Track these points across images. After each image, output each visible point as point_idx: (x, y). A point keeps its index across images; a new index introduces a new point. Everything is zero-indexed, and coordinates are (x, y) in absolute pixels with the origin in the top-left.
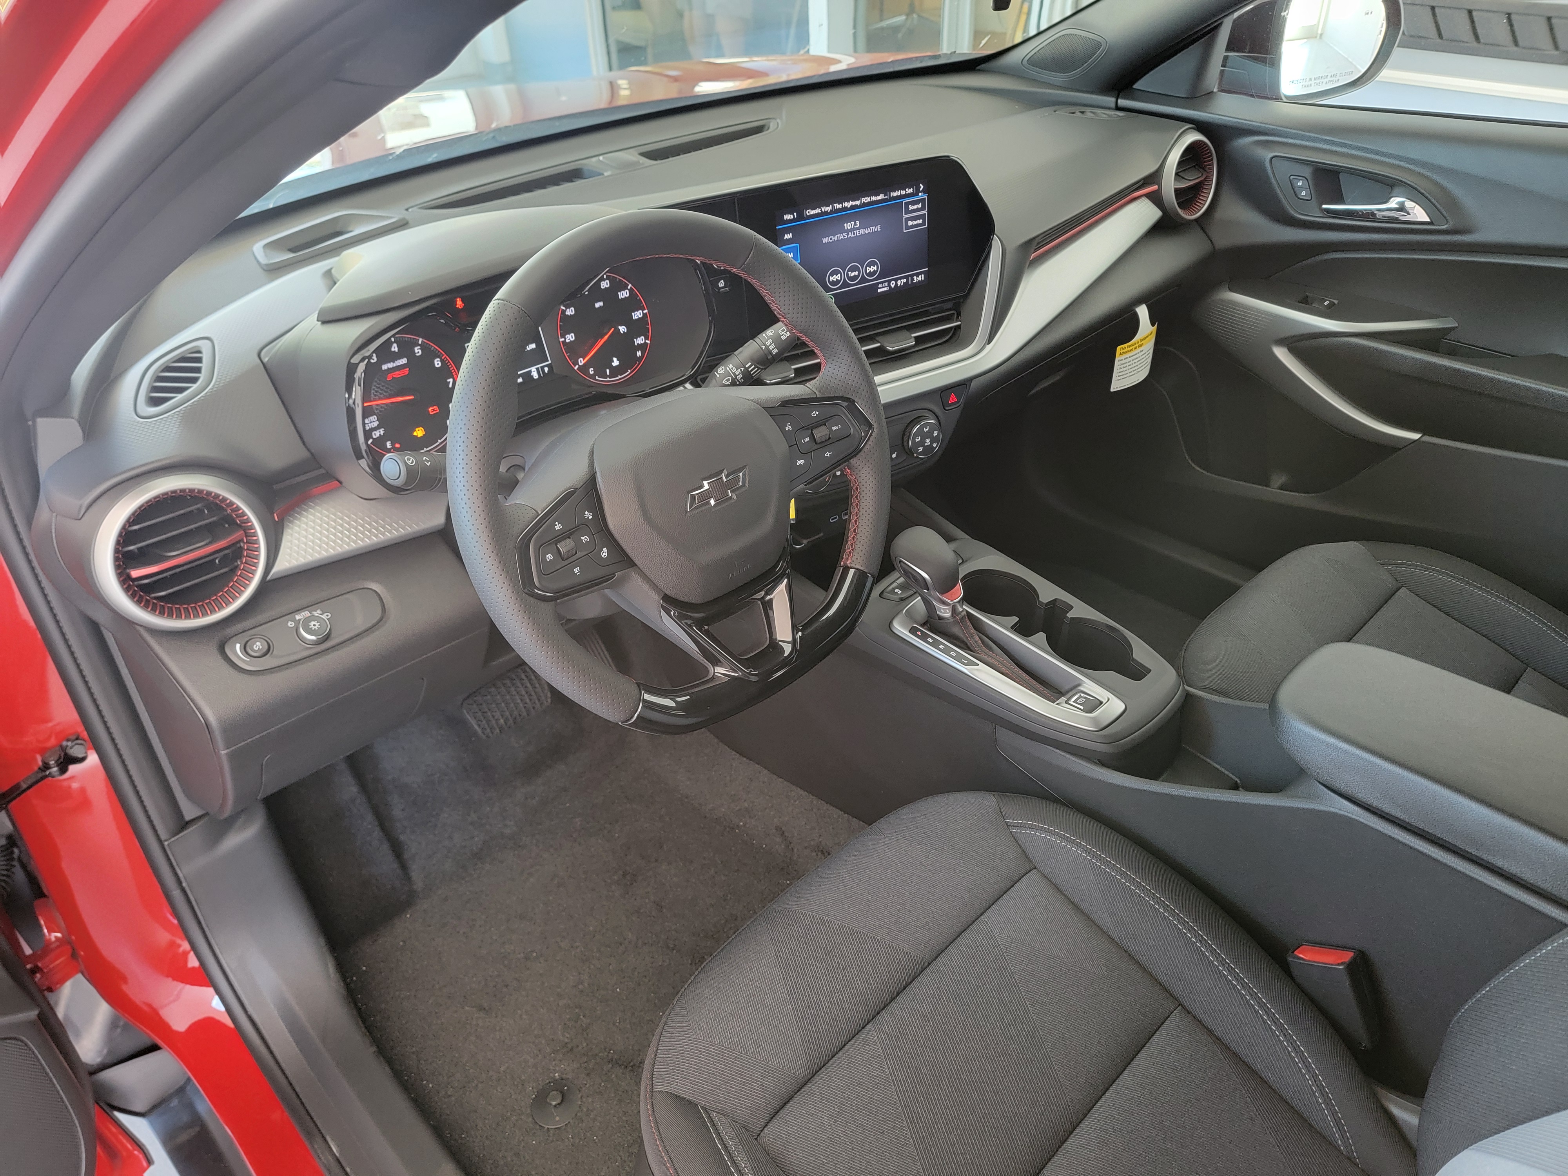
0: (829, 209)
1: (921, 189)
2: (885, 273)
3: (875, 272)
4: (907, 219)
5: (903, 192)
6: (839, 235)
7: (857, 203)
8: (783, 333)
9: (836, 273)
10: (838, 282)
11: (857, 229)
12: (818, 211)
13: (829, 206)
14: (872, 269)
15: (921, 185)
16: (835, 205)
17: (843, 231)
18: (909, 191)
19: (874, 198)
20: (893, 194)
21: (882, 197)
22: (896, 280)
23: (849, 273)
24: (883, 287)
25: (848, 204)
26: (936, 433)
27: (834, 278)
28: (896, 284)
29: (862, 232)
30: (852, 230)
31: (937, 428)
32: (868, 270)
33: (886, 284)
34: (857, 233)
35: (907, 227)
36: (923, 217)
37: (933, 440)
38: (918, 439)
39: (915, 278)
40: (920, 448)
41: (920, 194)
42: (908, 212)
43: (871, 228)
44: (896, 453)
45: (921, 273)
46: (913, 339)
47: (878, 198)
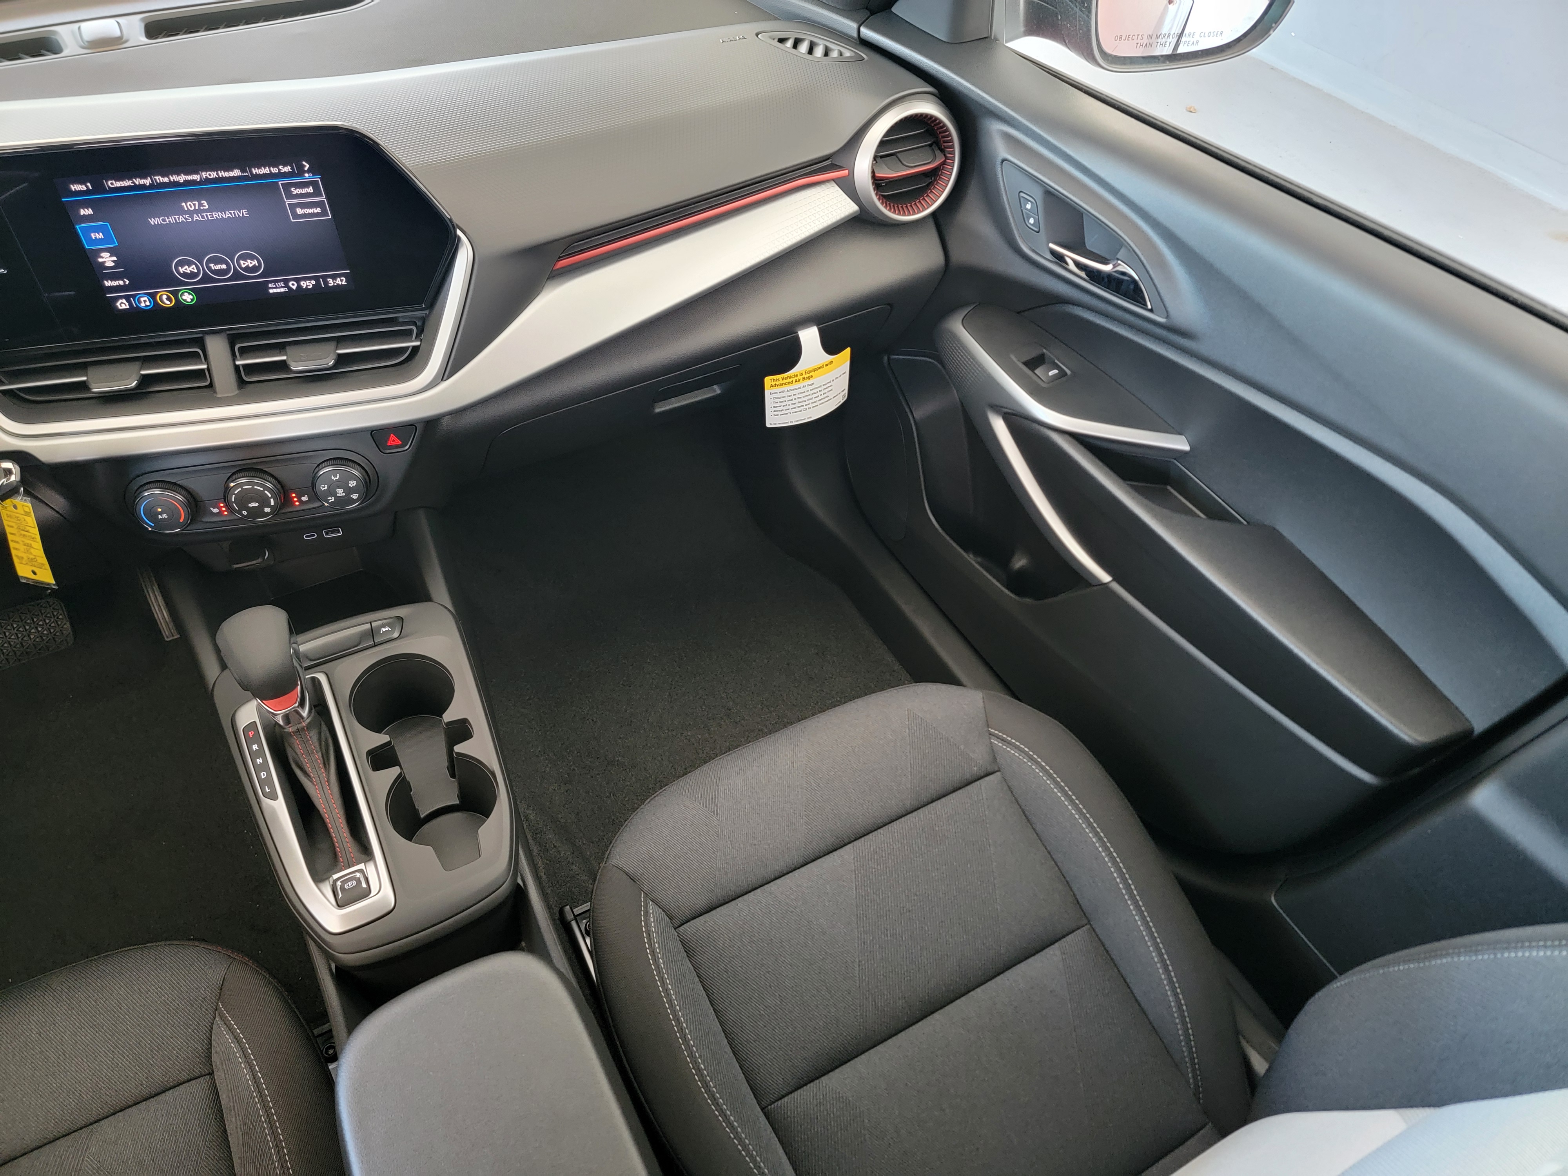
0: (147, 182)
1: (306, 169)
2: (275, 270)
3: (254, 269)
4: (293, 207)
5: (275, 170)
6: (176, 217)
7: (196, 177)
9: (189, 263)
10: (192, 275)
11: (205, 211)
12: (127, 183)
13: (147, 179)
14: (251, 263)
15: (304, 163)
16: (157, 178)
17: (183, 212)
18: (287, 169)
19: (224, 174)
20: (255, 171)
21: (236, 173)
22: (297, 281)
23: (212, 265)
24: (276, 288)
25: (182, 178)
26: (352, 483)
27: (186, 269)
28: (299, 287)
29: (217, 215)
30: (196, 212)
31: (354, 477)
32: (244, 264)
33: (282, 284)
34: (209, 216)
35: (296, 216)
36: (320, 204)
37: (349, 491)
38: (324, 487)
39: (330, 280)
40: (330, 498)
41: (307, 175)
42: (290, 196)
43: (232, 212)
44: (306, 496)
45: (340, 275)
46: (335, 357)
47: (231, 174)
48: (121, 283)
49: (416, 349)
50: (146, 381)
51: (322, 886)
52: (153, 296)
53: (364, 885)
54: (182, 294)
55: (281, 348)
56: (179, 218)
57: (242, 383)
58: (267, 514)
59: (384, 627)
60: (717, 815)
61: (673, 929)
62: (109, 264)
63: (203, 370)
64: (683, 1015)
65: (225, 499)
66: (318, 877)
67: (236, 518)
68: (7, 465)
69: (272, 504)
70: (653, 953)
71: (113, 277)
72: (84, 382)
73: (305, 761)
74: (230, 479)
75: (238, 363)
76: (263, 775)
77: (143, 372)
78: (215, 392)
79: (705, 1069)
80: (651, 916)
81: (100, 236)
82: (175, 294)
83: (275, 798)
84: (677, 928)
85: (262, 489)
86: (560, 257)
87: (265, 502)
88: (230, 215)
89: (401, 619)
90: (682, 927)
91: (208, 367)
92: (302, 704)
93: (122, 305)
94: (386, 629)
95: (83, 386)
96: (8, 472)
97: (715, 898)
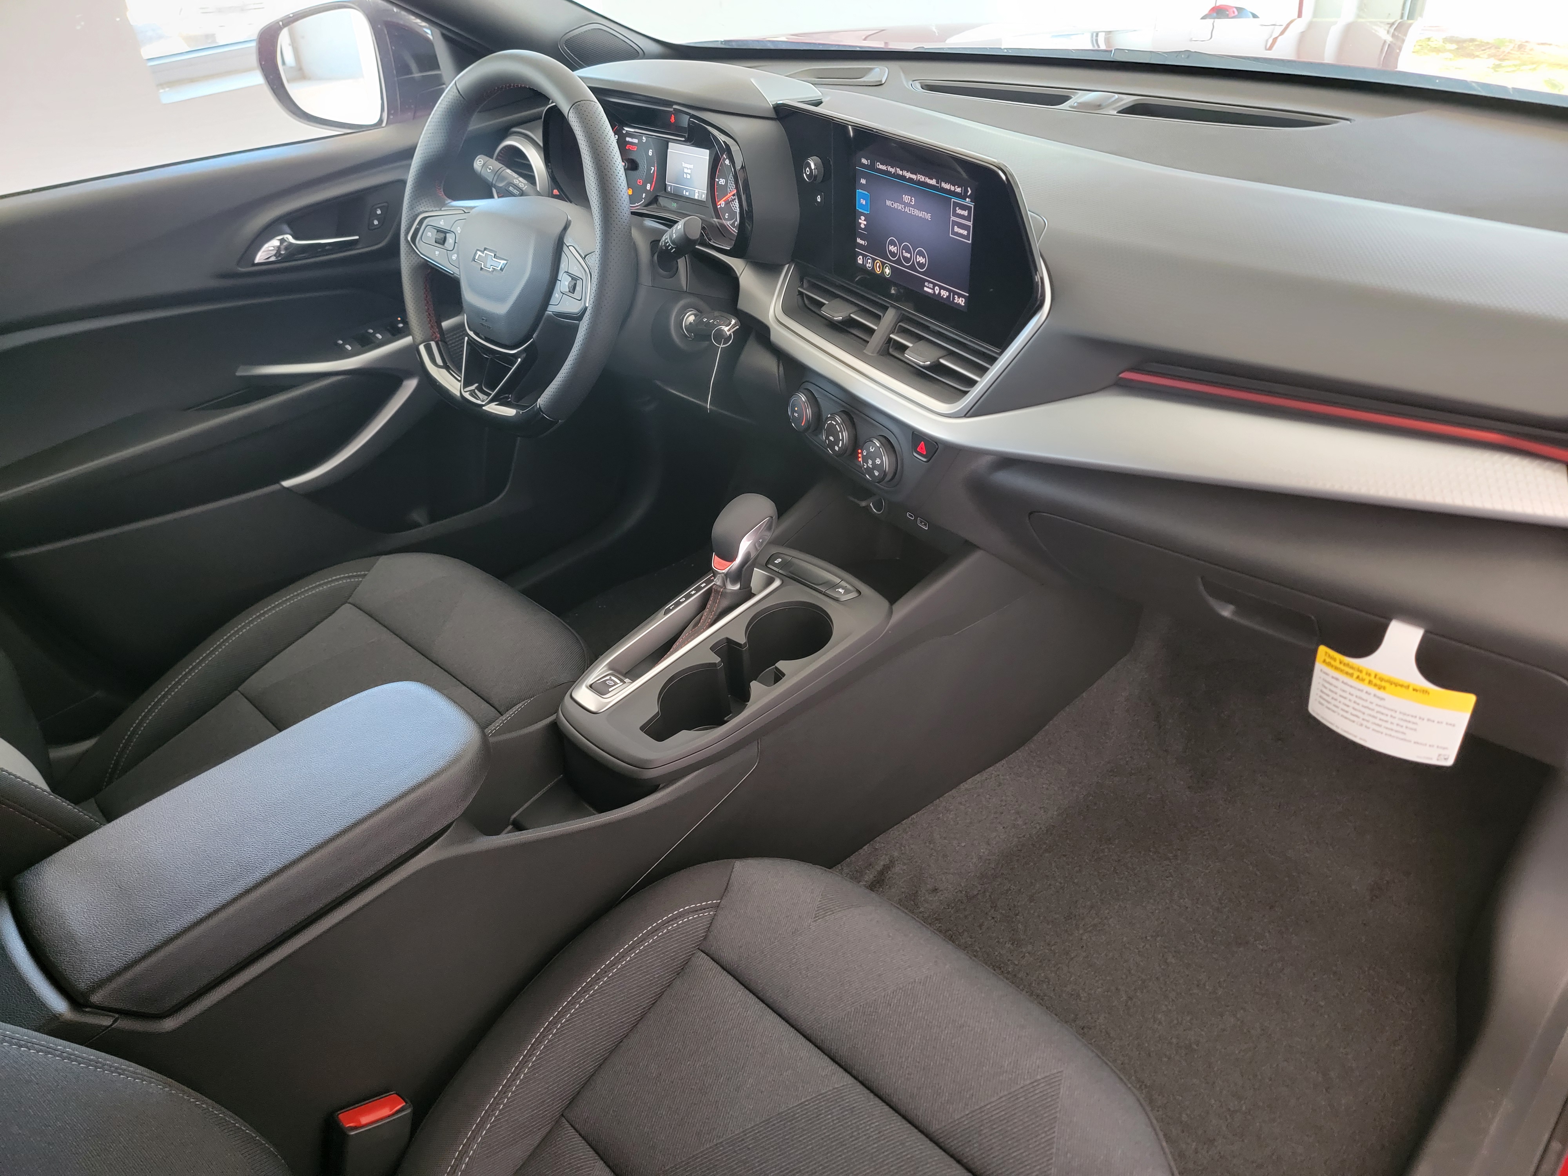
0: (893, 171)
1: (969, 194)
2: (932, 271)
3: (921, 265)
4: (954, 223)
5: (952, 188)
7: (915, 177)
9: (895, 245)
10: (894, 255)
11: (912, 206)
12: (885, 168)
13: (894, 168)
14: (921, 260)
15: (969, 189)
16: (898, 169)
17: (902, 201)
18: (959, 190)
20: (943, 185)
21: (933, 182)
22: (940, 288)
23: (904, 251)
24: (928, 287)
25: (908, 175)
26: (878, 461)
27: (893, 249)
29: (917, 212)
30: (908, 205)
32: (919, 259)
33: (932, 286)
34: (913, 211)
35: (953, 232)
36: (968, 228)
38: (865, 452)
39: (957, 298)
40: (864, 464)
41: (967, 199)
42: (955, 213)
43: (924, 213)
45: (963, 296)
46: (934, 362)
47: (931, 182)
48: (864, 243)
49: (967, 380)
50: (847, 321)
51: (603, 672)
53: (611, 690)
55: (912, 336)
56: (899, 206)
57: (882, 351)
58: (835, 450)
59: (845, 589)
60: (815, 921)
61: (695, 946)
62: (862, 226)
63: (871, 329)
66: (610, 665)
69: (840, 446)
71: (862, 237)
72: (822, 303)
73: (705, 613)
75: (891, 335)
77: (850, 314)
78: (865, 348)
81: (864, 203)
82: (883, 265)
84: (698, 949)
85: (839, 430)
87: (836, 442)
88: (923, 216)
89: (859, 595)
90: (700, 952)
91: (876, 328)
93: (860, 260)
94: (843, 591)
95: (821, 307)
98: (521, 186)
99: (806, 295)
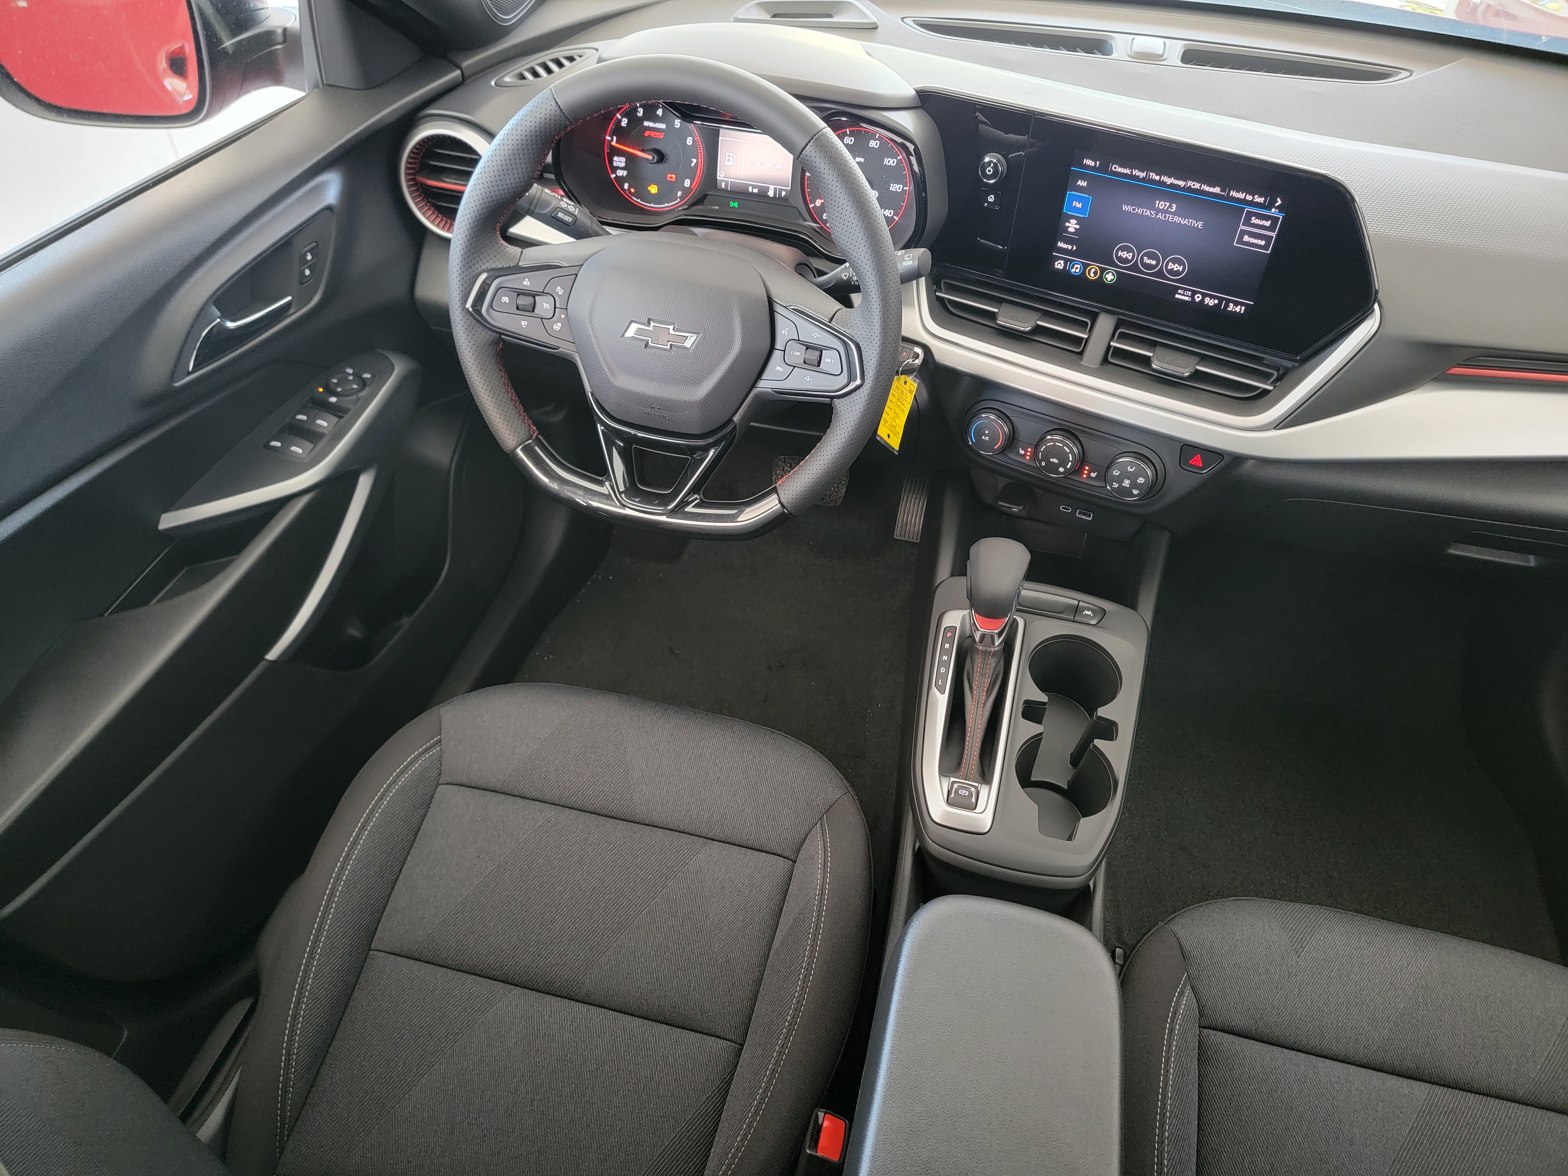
0: (1142, 175)
1: (1276, 205)
2: (1192, 279)
3: (1178, 273)
4: (1243, 233)
5: (1249, 198)
6: (1145, 210)
7: (1181, 183)
8: (907, 259)
9: (1129, 250)
10: (1126, 261)
11: (1171, 213)
12: (1127, 171)
13: (1143, 172)
14: (1177, 267)
15: (1278, 199)
16: (1151, 174)
17: (1152, 207)
18: (1260, 200)
19: (1206, 188)
20: (1233, 194)
21: (1217, 190)
22: (1204, 295)
23: (1145, 258)
24: (1183, 295)
25: (1169, 181)
26: (1141, 480)
27: (1124, 254)
28: (1203, 300)
29: (1177, 219)
30: (1163, 211)
31: (1145, 476)
32: (1171, 266)
33: (1190, 293)
34: (1170, 218)
35: (1240, 241)
36: (1268, 239)
37: (1134, 485)
38: (1117, 473)
39: (1231, 305)
40: (1115, 484)
41: (1274, 210)
42: (1247, 222)
43: (1191, 220)
44: (1096, 473)
45: (1242, 304)
46: (1193, 371)
47: (1212, 190)
48: (1070, 247)
49: (1266, 392)
50: (1038, 330)
51: (943, 779)
52: (1085, 266)
53: (973, 800)
54: (1108, 273)
55: (1152, 345)
56: (1146, 212)
57: (1105, 361)
58: (1060, 473)
59: (1088, 610)
60: (1299, 956)
61: (1197, 1026)
62: (1071, 230)
63: (1082, 339)
64: (1171, 1105)
65: (1036, 447)
66: (944, 772)
67: (1035, 465)
68: (918, 350)
69: (1068, 467)
70: (1171, 1030)
71: (1067, 241)
72: (994, 313)
73: (976, 678)
74: (1048, 432)
75: (1112, 344)
76: (943, 670)
77: (1039, 323)
78: (1081, 359)
79: (1167, 1167)
80: (1185, 999)
81: (1079, 205)
82: (1103, 270)
83: (943, 692)
84: (1202, 1027)
85: (1068, 451)
86: (1458, 364)
87: (1063, 463)
88: (1187, 223)
89: (1104, 612)
90: (1207, 1030)
91: (1088, 337)
92: (1000, 634)
93: (1059, 265)
94: (1089, 613)
95: (992, 316)
96: (916, 356)
97: (1254, 1029)
98: (571, 210)
99: (949, 300)
